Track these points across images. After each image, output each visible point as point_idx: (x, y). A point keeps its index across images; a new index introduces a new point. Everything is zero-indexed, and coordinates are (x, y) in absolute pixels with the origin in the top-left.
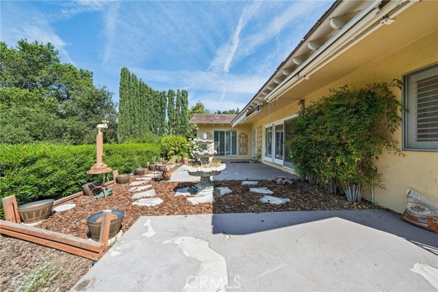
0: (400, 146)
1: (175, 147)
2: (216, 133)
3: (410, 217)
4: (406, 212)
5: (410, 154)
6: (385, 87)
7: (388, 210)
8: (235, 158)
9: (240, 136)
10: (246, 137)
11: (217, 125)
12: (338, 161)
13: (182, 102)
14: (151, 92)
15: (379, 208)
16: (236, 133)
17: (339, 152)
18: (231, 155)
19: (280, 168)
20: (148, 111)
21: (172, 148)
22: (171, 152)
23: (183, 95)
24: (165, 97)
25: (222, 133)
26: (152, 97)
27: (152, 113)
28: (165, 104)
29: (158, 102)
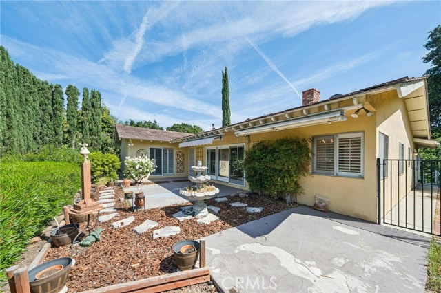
0: (310, 171)
1: (102, 166)
2: (152, 150)
3: (318, 207)
4: (315, 204)
5: (315, 176)
7: (305, 205)
8: (172, 177)
9: (177, 155)
10: (183, 155)
11: (154, 142)
12: (286, 181)
13: (93, 106)
14: (35, 82)
15: (300, 205)
16: (172, 151)
17: (286, 175)
18: (168, 173)
19: (225, 184)
20: (30, 109)
21: (99, 168)
22: (98, 173)
23: (93, 96)
24: (61, 93)
25: (159, 151)
26: (36, 90)
27: (37, 114)
28: (61, 104)
29: (47, 98)
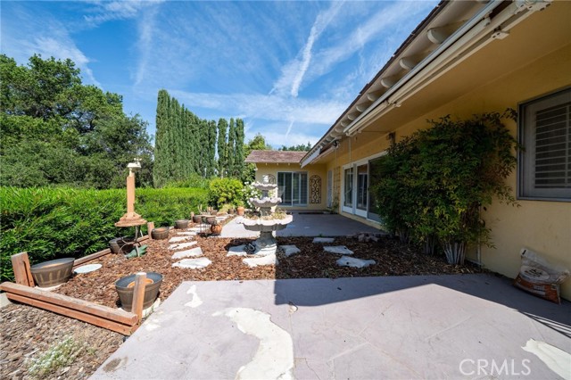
0: (514, 194)
1: (227, 193)
2: (280, 175)
4: (519, 277)
6: (496, 119)
7: (497, 275)
8: (305, 208)
9: (311, 180)
10: (320, 180)
11: (282, 165)
12: (437, 213)
13: (237, 135)
14: (197, 122)
15: (487, 272)
16: (306, 175)
17: (438, 200)
18: (300, 204)
19: (363, 221)
20: (192, 145)
21: (224, 194)
22: (222, 199)
23: (238, 125)
24: (214, 128)
25: (289, 175)
26: (198, 128)
27: (198, 149)
28: (214, 138)
29: (206, 134)
